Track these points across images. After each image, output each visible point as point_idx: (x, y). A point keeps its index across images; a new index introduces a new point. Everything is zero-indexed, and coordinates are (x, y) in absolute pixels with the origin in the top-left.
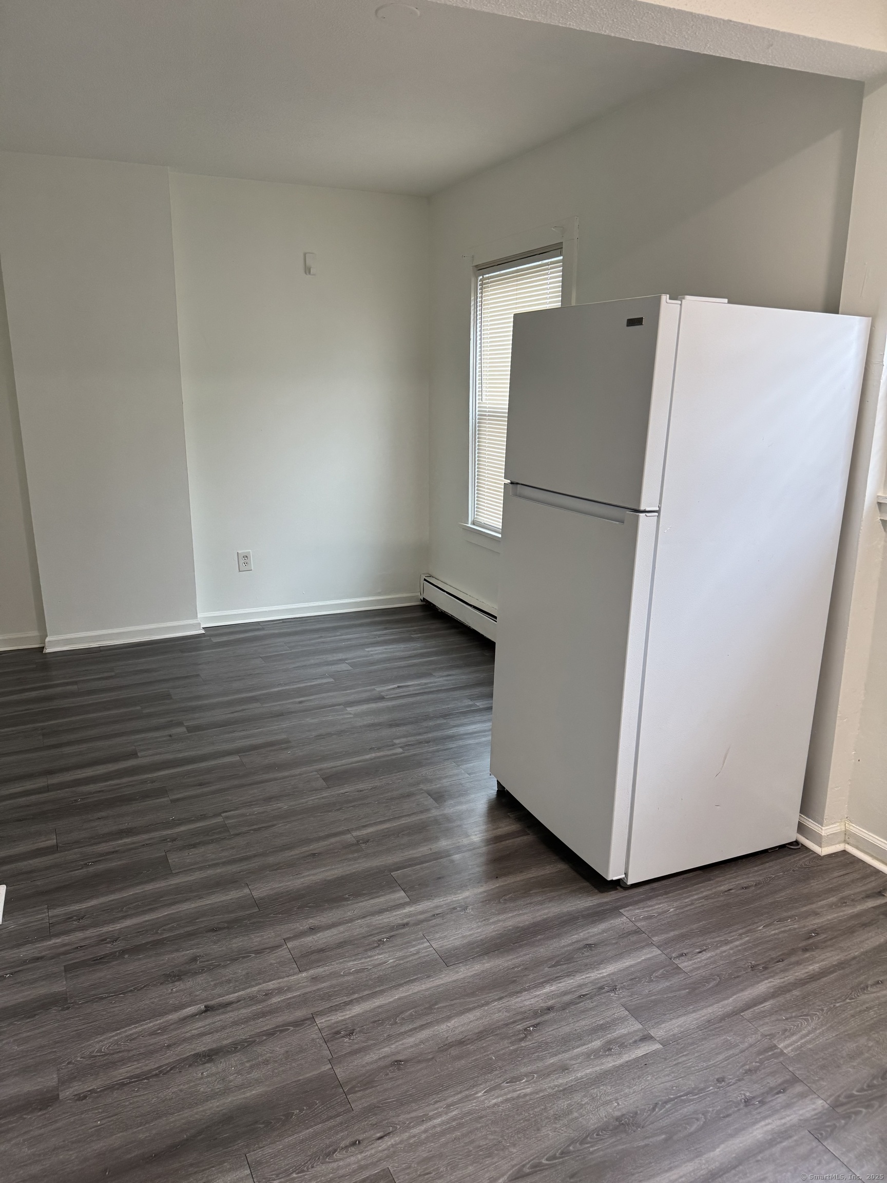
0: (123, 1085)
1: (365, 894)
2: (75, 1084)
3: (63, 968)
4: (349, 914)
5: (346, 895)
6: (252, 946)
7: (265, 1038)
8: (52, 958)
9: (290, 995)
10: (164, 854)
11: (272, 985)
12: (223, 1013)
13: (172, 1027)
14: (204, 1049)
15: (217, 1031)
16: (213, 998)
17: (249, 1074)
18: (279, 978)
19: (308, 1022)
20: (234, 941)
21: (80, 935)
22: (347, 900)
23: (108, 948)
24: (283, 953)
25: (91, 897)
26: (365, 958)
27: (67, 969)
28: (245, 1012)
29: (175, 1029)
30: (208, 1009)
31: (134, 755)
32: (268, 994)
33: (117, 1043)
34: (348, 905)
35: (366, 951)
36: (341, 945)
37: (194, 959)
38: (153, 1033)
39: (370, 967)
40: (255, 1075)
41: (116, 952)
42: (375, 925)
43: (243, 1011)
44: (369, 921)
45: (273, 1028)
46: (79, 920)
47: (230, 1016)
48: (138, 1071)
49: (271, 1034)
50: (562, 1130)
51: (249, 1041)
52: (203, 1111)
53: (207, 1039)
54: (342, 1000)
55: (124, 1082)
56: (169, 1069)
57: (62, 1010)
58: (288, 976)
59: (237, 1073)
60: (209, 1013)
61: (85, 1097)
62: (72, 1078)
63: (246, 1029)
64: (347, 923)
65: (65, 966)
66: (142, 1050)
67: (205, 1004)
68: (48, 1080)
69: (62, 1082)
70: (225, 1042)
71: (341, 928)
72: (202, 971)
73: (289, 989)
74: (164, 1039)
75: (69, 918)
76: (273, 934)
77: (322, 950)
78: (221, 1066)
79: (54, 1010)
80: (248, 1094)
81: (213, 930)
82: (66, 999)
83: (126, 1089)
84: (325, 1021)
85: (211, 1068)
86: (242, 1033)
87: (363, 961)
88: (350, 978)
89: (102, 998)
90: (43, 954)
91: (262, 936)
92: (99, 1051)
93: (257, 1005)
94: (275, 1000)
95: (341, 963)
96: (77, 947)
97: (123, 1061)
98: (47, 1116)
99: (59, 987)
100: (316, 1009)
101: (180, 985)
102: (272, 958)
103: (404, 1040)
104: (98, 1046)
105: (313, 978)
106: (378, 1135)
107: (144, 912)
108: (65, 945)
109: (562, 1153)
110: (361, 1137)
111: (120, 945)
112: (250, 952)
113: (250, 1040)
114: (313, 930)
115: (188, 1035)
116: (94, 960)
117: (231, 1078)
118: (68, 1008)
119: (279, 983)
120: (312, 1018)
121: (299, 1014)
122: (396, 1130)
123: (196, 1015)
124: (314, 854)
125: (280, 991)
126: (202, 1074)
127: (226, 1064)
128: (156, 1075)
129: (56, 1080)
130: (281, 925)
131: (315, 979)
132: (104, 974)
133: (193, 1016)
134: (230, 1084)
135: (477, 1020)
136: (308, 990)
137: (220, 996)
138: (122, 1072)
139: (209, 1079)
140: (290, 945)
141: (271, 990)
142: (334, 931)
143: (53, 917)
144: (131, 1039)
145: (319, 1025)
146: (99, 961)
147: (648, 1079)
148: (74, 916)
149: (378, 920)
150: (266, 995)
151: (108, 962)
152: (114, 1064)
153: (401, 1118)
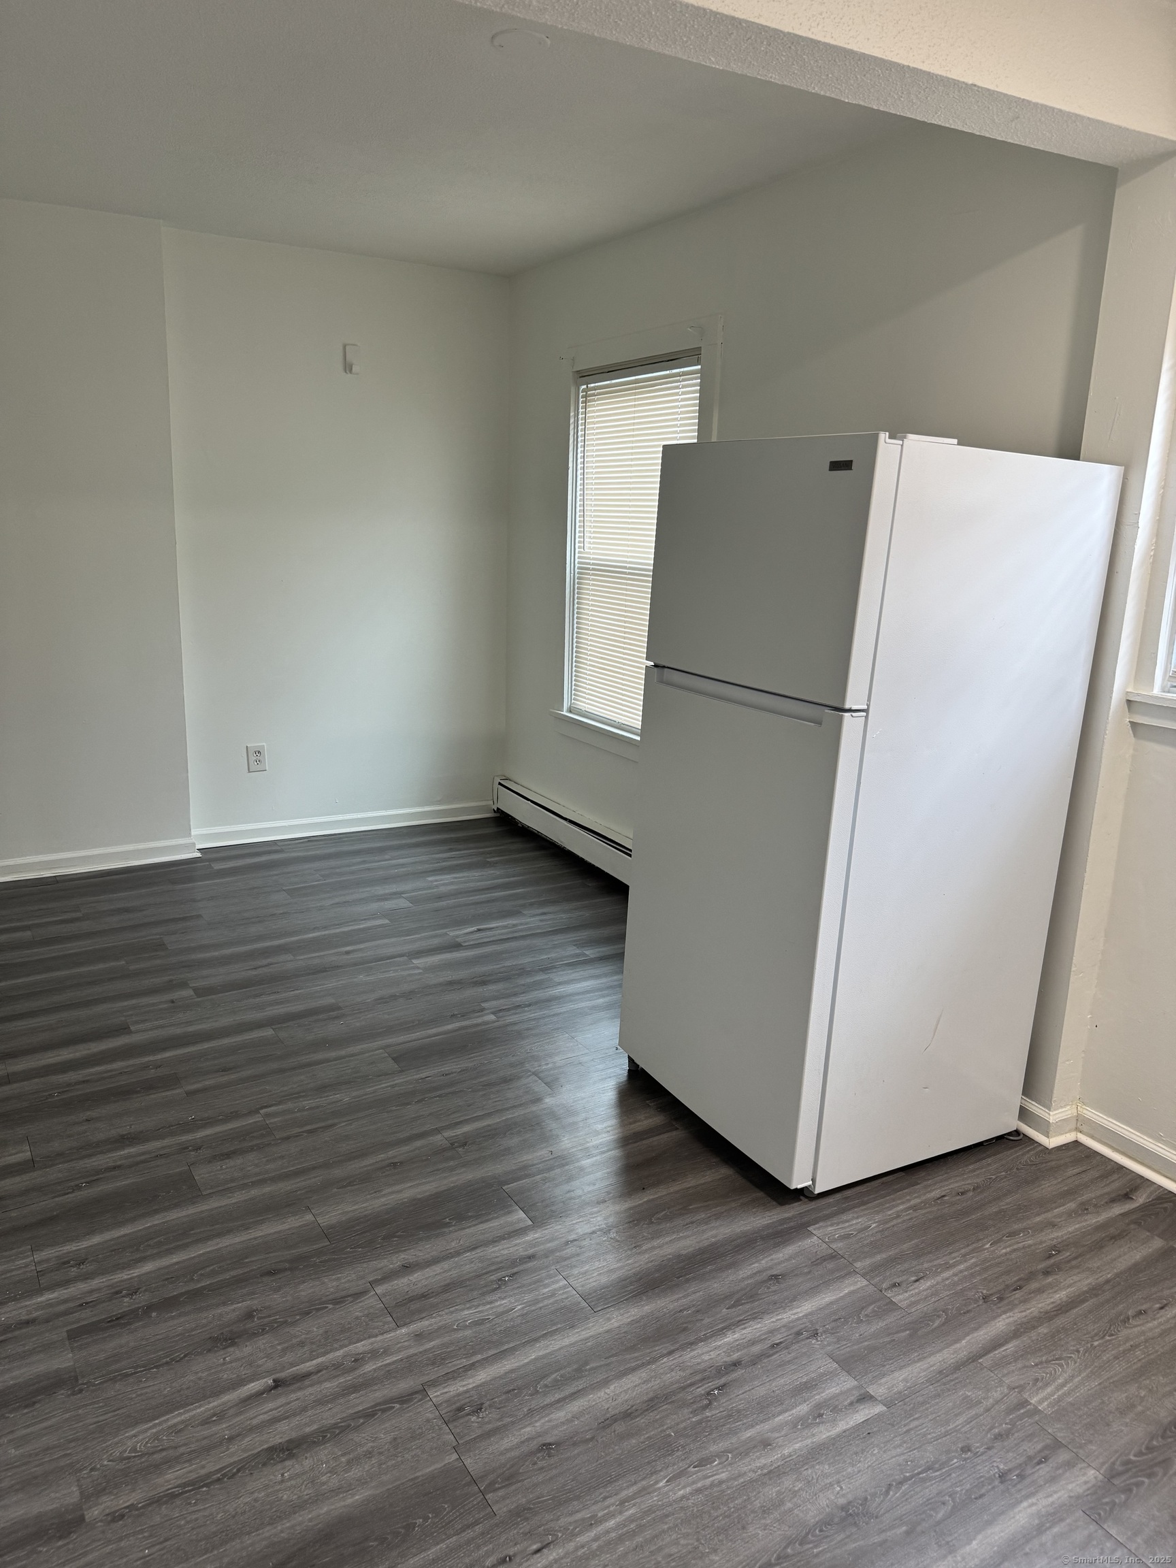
0: (173, 1496)
1: (471, 1217)
2: (104, 1498)
3: (65, 1334)
4: (453, 1244)
5: (445, 1219)
6: (328, 1293)
7: (362, 1421)
8: (47, 1321)
9: (389, 1360)
10: (187, 1168)
11: (361, 1347)
12: (300, 1389)
13: (231, 1412)
14: (280, 1441)
15: (295, 1415)
16: (283, 1369)
17: (347, 1473)
18: (369, 1337)
19: (419, 1396)
20: (302, 1287)
21: (82, 1287)
22: (447, 1225)
23: (126, 1303)
24: (370, 1301)
25: (92, 1232)
26: (484, 1305)
27: (73, 1335)
28: (329, 1386)
29: (237, 1415)
30: (278, 1384)
31: (124, 1029)
32: (358, 1360)
33: (156, 1437)
34: (450, 1232)
35: (483, 1294)
36: (448, 1288)
37: (249, 1315)
38: (206, 1422)
39: (491, 1317)
40: (355, 1473)
41: (139, 1308)
42: (490, 1259)
43: (327, 1385)
44: (481, 1254)
45: (372, 1407)
46: (79, 1265)
47: (309, 1392)
48: (193, 1476)
49: (369, 1414)
50: (774, 1527)
51: (342, 1426)
52: (292, 1527)
53: (283, 1426)
54: (461, 1364)
55: (174, 1492)
56: (235, 1470)
57: (73, 1394)
58: (382, 1334)
59: (330, 1472)
60: (280, 1390)
61: (122, 1517)
62: (100, 1492)
63: (335, 1410)
64: (452, 1257)
65: (67, 1331)
66: (193, 1447)
67: (274, 1377)
68: (65, 1495)
69: (88, 1497)
70: (308, 1430)
71: (445, 1265)
72: (263, 1331)
73: (386, 1352)
74: (222, 1429)
75: (64, 1263)
76: (354, 1276)
77: (424, 1296)
78: (307, 1463)
79: (61, 1394)
80: (349, 1501)
81: (270, 1273)
82: (76, 1379)
83: (178, 1502)
84: (441, 1394)
85: (292, 1467)
86: (330, 1416)
87: (480, 1309)
88: (468, 1333)
89: (127, 1375)
90: (35, 1315)
91: (338, 1279)
92: (134, 1450)
93: (346, 1375)
94: (369, 1367)
95: (452, 1313)
96: (82, 1305)
97: (170, 1462)
98: (71, 1546)
99: (63, 1361)
100: (426, 1379)
101: (235, 1352)
102: (356, 1310)
103: (551, 1416)
104: (130, 1443)
105: (416, 1335)
106: (535, 1547)
107: (169, 1252)
108: (65, 1301)
109: (778, 1558)
110: (511, 1552)
111: (142, 1299)
112: (326, 1302)
113: (343, 1424)
114: (407, 1268)
115: (255, 1422)
116: (109, 1322)
117: (324, 1478)
118: (81, 1391)
119: (372, 1344)
120: (423, 1391)
121: (404, 1386)
122: (557, 1539)
123: (263, 1393)
124: (395, 1164)
125: (374, 1354)
126: (283, 1475)
127: (314, 1460)
128: (218, 1480)
129: (77, 1494)
130: (363, 1262)
131: (419, 1337)
132: (125, 1340)
133: (259, 1394)
134: (323, 1487)
135: (643, 1384)
136: (412, 1351)
137: (292, 1365)
138: (171, 1478)
139: (293, 1482)
140: (380, 1290)
141: (361, 1353)
142: (437, 1269)
143: (40, 1262)
144: (176, 1430)
145: (434, 1400)
146: (118, 1322)
147: (875, 1452)
148: (72, 1260)
149: (494, 1252)
150: (356, 1361)
151: (129, 1324)
152: (157, 1468)
153: (563, 1521)
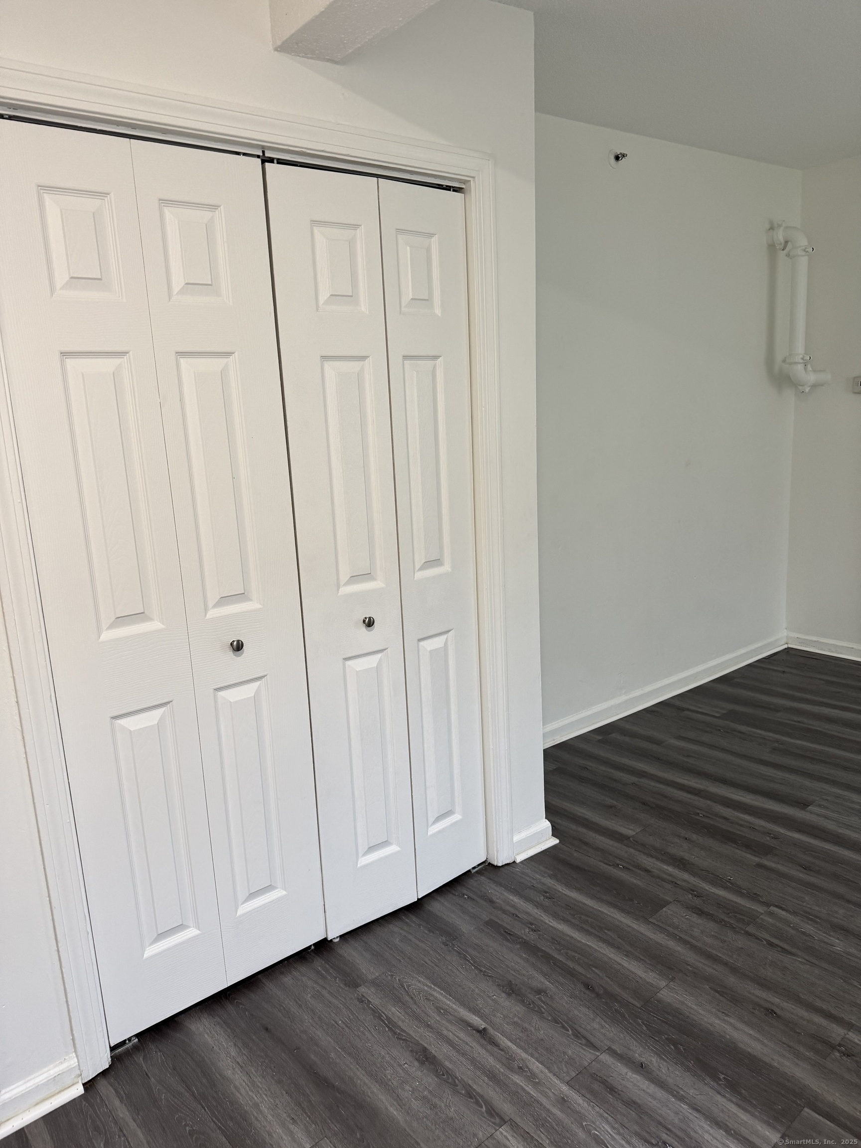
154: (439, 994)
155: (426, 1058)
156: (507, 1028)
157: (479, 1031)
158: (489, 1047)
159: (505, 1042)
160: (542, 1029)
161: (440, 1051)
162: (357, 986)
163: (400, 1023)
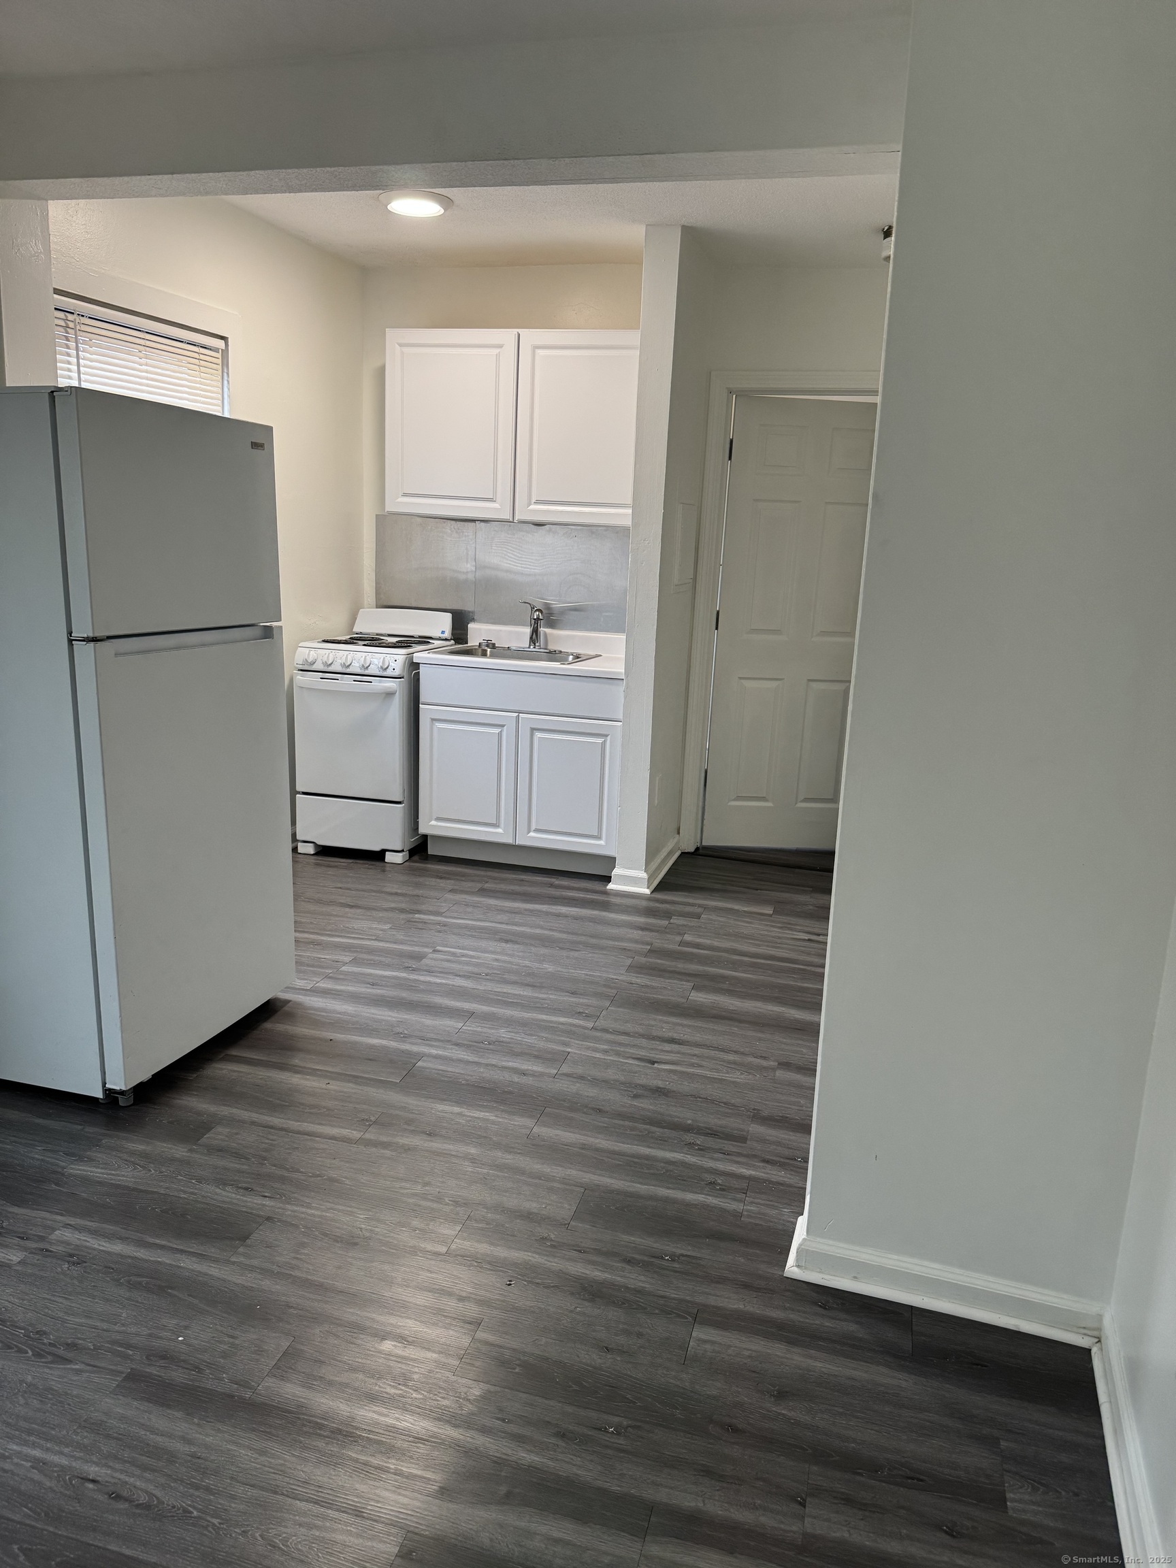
0: (735, 1052)
1: (448, 1078)
3: (748, 1142)
8: (755, 1156)
10: (573, 1223)
11: (597, 1056)
12: (645, 1057)
13: (685, 1064)
14: (673, 1046)
15: (657, 1050)
16: (644, 1066)
17: (657, 1025)
18: (588, 1057)
19: (597, 1029)
20: (592, 1095)
21: (720, 1166)
23: (700, 1140)
24: (566, 1070)
25: (689, 1205)
26: (515, 1039)
27: (743, 1139)
28: (632, 1051)
29: (683, 1062)
30: (653, 1063)
32: (606, 1052)
33: (728, 1073)
34: (472, 1077)
35: (507, 1045)
36: (519, 1056)
37: (636, 1096)
38: (700, 1066)
39: (521, 1034)
41: (695, 1134)
42: (476, 1056)
44: (477, 1059)
46: (714, 1183)
47: (643, 1053)
48: (722, 1053)
56: (702, 1046)
57: (759, 1110)
58: (580, 1055)
59: (663, 1027)
60: (655, 1060)
61: (761, 1057)
62: (766, 1068)
63: (638, 1043)
64: (493, 1067)
65: (745, 1143)
66: (714, 1061)
67: (652, 1066)
68: (784, 1074)
69: (774, 1070)
70: (657, 1044)
71: (503, 1065)
72: (637, 1086)
73: (588, 1048)
74: (695, 1060)
75: (724, 1190)
76: (558, 1084)
77: (537, 1059)
78: (670, 1034)
79: (765, 1113)
80: (665, 1019)
81: (601, 1110)
82: (753, 1117)
83: (735, 1049)
85: (676, 1036)
86: (642, 1043)
87: (519, 1040)
88: (541, 1036)
89: (725, 1103)
90: (761, 1164)
91: (567, 1088)
92: (742, 1074)
93: (618, 1051)
94: (604, 1048)
95: (535, 1046)
96: (728, 1154)
97: (729, 1062)
98: (788, 1059)
99: (756, 1129)
100: (585, 1032)
101: (660, 1084)
102: (579, 1070)
104: (742, 1077)
107: (647, 1158)
108: (738, 1163)
111: (689, 1138)
112: (589, 1081)
114: (524, 1075)
115: (679, 1055)
116: (718, 1134)
118: (754, 1109)
119: (590, 1054)
120: (593, 1029)
121: (597, 1034)
123: (664, 1062)
125: (596, 1050)
131: (565, 1044)
132: (714, 1121)
133: (667, 1063)
137: (640, 1066)
138: (731, 1057)
143: (740, 1201)
144: (718, 1071)
145: (593, 1024)
146: (713, 1133)
148: (717, 1190)
151: (706, 1128)
152: (735, 1063)
154: (716, 1075)
155: (672, 1041)
156: (637, 1069)
157: (656, 1062)
158: (639, 1056)
159: (631, 1061)
160: (611, 1074)
161: (667, 1047)
162: (779, 1064)
163: (716, 1052)
